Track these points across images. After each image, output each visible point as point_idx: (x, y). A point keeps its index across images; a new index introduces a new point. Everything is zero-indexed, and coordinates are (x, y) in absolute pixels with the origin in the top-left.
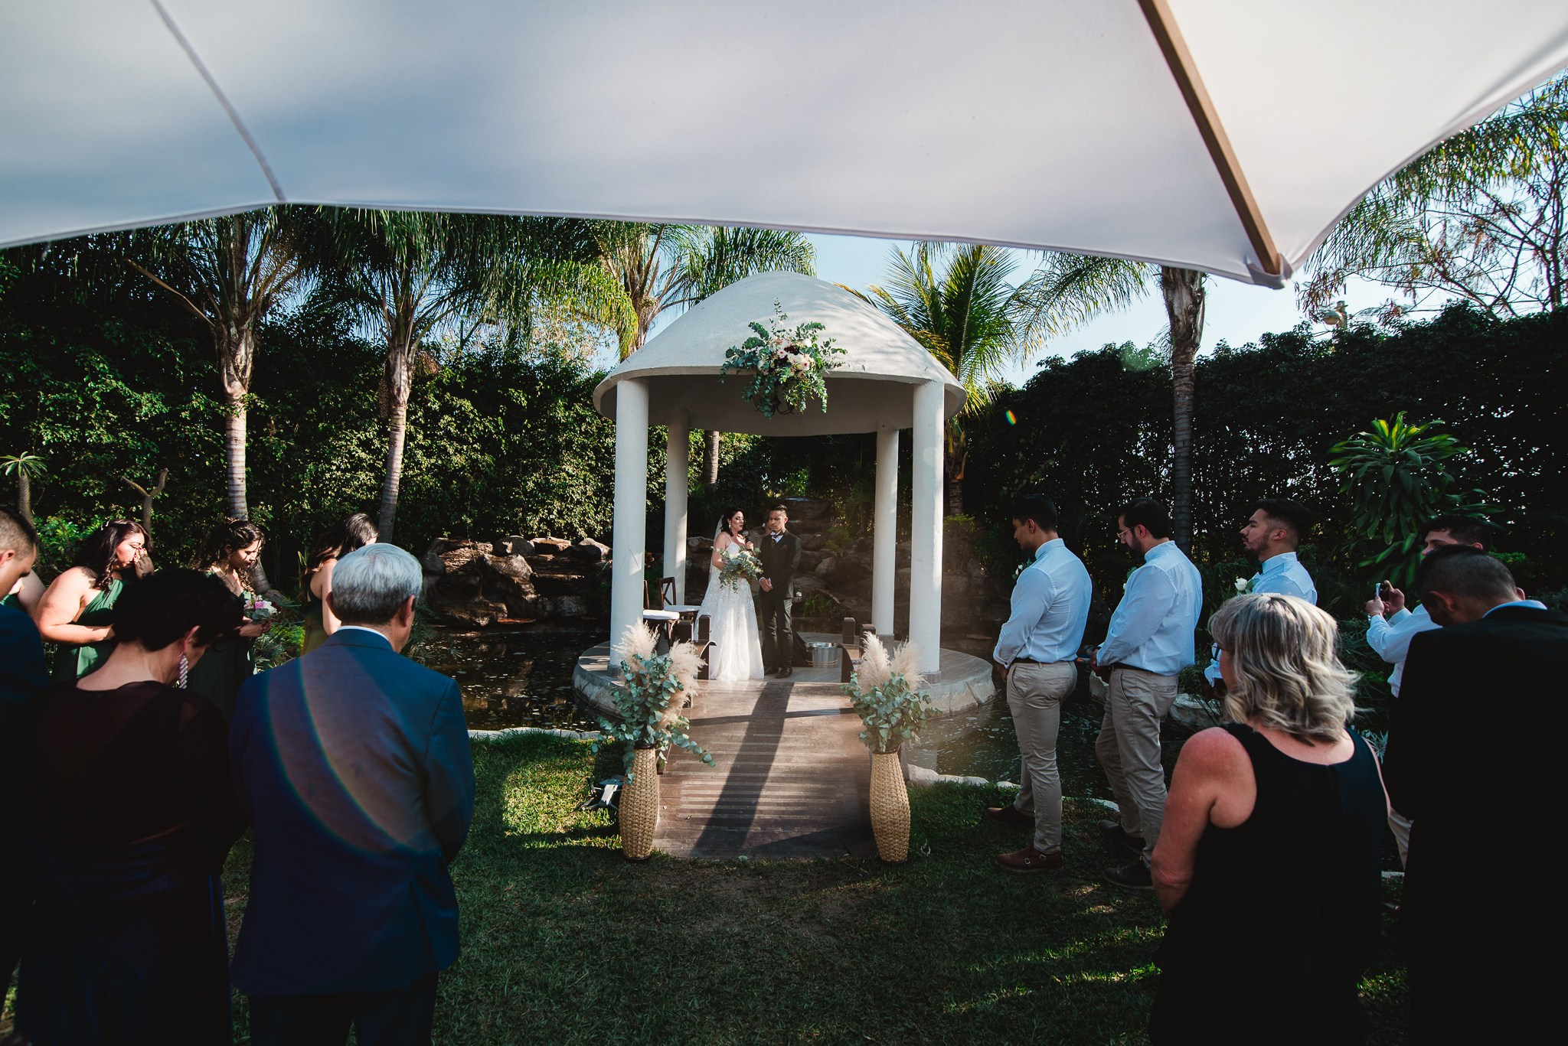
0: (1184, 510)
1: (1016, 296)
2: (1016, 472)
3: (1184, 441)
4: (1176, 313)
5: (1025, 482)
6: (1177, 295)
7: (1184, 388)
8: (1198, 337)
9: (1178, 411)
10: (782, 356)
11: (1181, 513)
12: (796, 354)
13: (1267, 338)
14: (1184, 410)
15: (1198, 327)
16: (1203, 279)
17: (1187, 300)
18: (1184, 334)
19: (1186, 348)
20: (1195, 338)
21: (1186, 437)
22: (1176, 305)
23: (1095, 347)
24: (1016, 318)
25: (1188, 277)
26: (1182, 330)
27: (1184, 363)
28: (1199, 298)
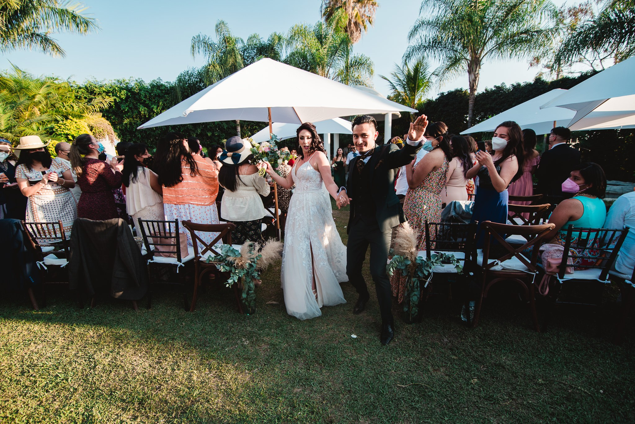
1: (433, 74)
4: (470, 80)
6: (471, 76)
7: (471, 102)
8: (476, 87)
13: (495, 86)
14: (471, 109)
15: (477, 84)
16: (479, 70)
17: (473, 77)
18: (473, 88)
19: (472, 91)
22: (470, 78)
23: (453, 89)
24: (434, 79)
25: (474, 70)
26: (472, 86)
27: (472, 94)
28: (477, 76)
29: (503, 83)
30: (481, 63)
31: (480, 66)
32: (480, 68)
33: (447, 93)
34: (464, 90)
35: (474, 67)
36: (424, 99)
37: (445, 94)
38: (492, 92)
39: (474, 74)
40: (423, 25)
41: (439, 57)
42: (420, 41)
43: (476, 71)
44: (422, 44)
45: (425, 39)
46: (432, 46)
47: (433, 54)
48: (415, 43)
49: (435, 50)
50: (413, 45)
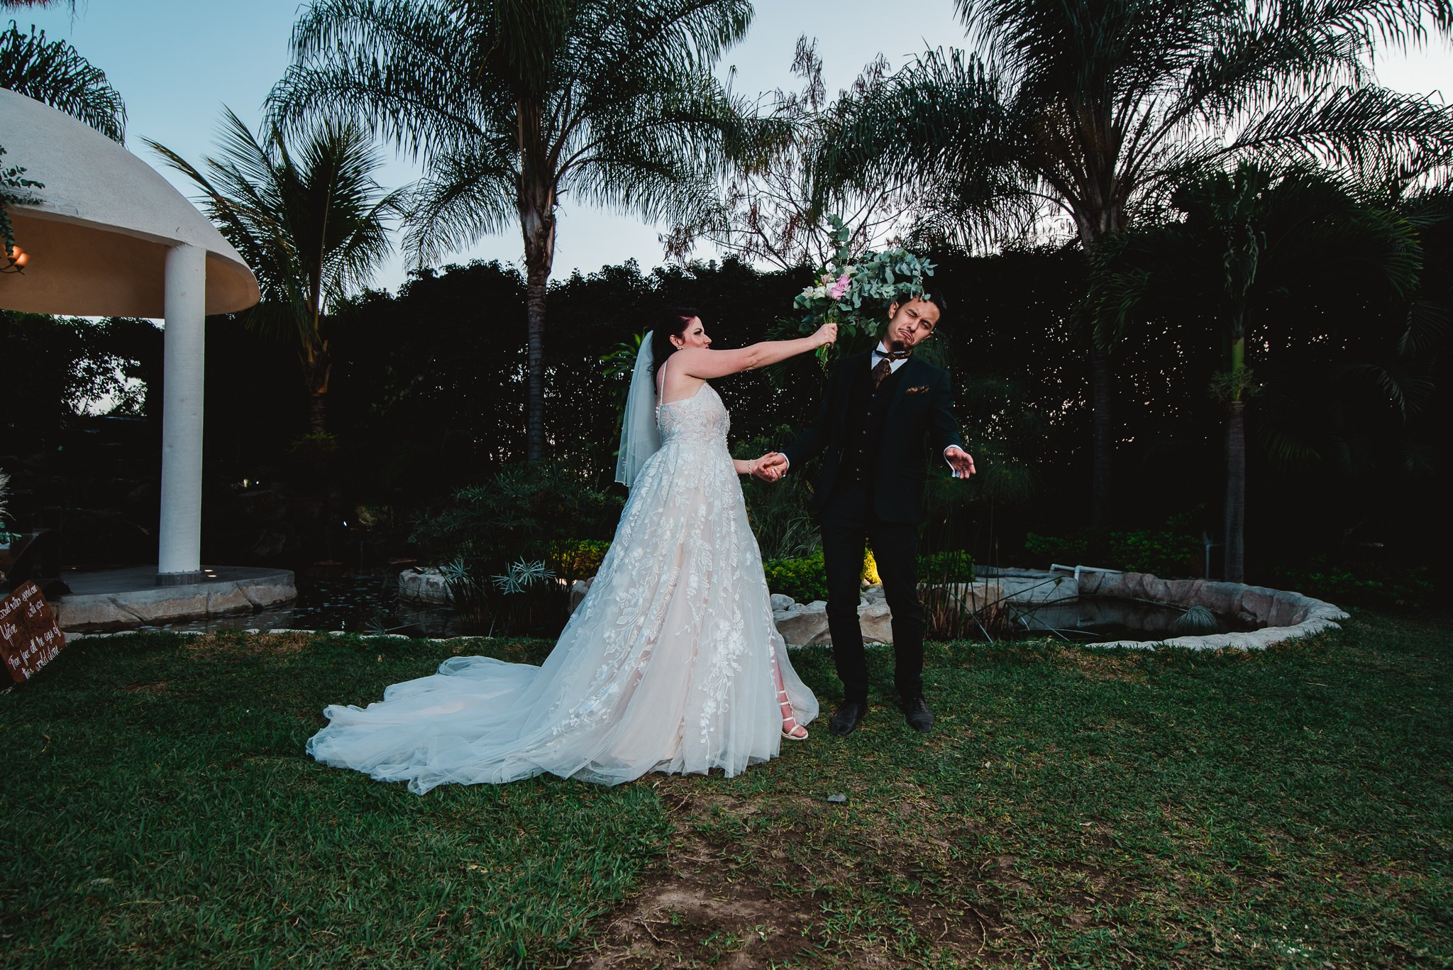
0: (536, 426)
1: (391, 200)
2: (387, 387)
3: (536, 360)
4: (529, 235)
5: (394, 398)
6: (529, 219)
7: (536, 308)
8: (549, 262)
9: (531, 331)
11: (534, 429)
13: (606, 268)
14: (536, 330)
15: (549, 252)
16: (555, 207)
17: (537, 223)
18: (539, 256)
19: (537, 270)
20: (546, 261)
21: (538, 356)
22: (528, 227)
25: (539, 202)
26: (534, 252)
27: (536, 285)
28: (549, 224)
29: (632, 261)
30: (560, 188)
31: (555, 196)
32: (555, 202)
33: (442, 273)
34: (504, 268)
35: (539, 192)
36: (352, 290)
37: (434, 275)
38: (594, 285)
39: (540, 216)
40: (348, 14)
41: (415, 138)
42: (338, 59)
43: (544, 207)
44: (345, 73)
45: (360, 59)
46: (388, 93)
47: (392, 122)
48: (317, 63)
49: (398, 111)
50: (309, 67)
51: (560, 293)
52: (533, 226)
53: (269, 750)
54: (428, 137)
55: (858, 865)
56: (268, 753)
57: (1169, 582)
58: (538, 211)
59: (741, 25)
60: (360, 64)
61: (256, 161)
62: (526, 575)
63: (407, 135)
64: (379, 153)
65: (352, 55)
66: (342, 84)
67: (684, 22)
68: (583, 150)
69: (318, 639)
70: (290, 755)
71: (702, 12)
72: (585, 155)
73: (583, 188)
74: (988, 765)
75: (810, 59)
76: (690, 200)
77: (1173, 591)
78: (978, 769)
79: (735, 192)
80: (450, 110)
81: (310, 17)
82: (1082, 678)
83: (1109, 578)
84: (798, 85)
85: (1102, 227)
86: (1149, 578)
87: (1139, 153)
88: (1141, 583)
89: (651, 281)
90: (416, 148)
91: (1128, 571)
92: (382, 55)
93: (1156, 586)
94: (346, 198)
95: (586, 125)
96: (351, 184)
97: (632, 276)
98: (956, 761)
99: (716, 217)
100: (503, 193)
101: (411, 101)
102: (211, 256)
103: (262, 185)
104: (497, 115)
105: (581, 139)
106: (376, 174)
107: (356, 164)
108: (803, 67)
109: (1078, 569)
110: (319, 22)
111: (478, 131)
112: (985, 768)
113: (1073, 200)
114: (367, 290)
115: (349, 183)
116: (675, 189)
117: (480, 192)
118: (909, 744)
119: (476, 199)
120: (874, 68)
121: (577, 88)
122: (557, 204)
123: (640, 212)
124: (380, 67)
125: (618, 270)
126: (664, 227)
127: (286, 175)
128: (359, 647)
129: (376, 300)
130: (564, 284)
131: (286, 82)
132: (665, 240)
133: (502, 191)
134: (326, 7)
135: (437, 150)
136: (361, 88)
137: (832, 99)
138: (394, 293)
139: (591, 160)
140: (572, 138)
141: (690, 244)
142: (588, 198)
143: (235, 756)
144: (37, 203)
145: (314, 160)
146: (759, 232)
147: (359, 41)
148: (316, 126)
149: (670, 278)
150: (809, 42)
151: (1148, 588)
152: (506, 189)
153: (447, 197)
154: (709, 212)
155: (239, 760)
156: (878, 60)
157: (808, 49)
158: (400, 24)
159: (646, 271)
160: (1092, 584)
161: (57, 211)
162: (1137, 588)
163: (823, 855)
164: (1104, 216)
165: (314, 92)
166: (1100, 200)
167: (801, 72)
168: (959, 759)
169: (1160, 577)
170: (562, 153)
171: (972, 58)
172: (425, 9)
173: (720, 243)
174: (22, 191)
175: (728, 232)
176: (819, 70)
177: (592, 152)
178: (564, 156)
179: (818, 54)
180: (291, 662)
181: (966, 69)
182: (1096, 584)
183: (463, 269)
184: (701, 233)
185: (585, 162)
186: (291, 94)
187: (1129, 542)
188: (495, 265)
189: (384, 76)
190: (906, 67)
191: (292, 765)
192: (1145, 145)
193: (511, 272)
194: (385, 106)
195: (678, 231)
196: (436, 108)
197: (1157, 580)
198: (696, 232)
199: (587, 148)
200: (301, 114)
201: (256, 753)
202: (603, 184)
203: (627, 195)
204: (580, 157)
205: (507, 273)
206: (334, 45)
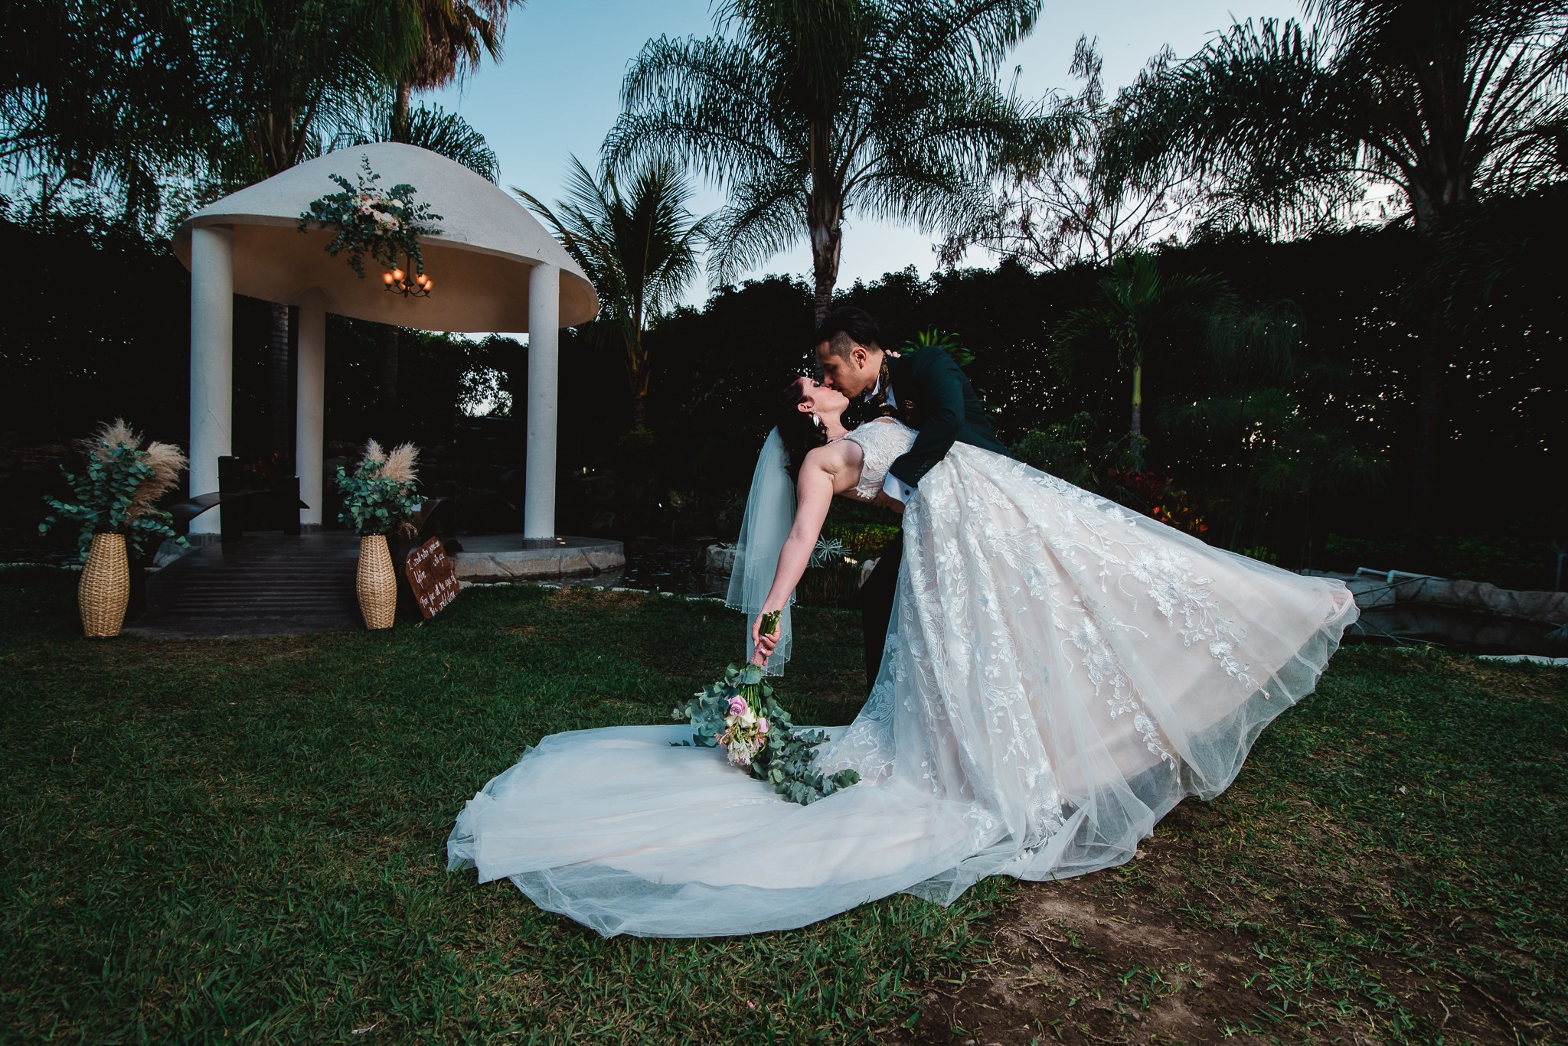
2: (694, 390)
4: (817, 248)
5: (700, 399)
6: (818, 233)
8: (835, 272)
10: (367, 213)
12: (383, 212)
13: (887, 276)
15: (835, 263)
16: (841, 221)
17: (825, 236)
18: (826, 267)
19: (824, 281)
20: (832, 272)
22: (817, 241)
25: (827, 217)
26: (822, 264)
27: (823, 294)
28: (836, 236)
29: (911, 268)
30: (846, 203)
31: (841, 210)
32: (841, 217)
33: (741, 288)
34: (794, 280)
35: (827, 208)
36: (667, 308)
37: (735, 290)
38: (875, 291)
39: (828, 231)
40: (666, 63)
41: (720, 169)
42: (659, 106)
43: (831, 221)
44: (664, 114)
45: (676, 101)
46: (698, 129)
47: (701, 156)
48: (642, 110)
49: (706, 146)
50: (636, 114)
51: (844, 300)
52: (821, 240)
53: (621, 695)
54: (731, 167)
55: (1279, 899)
56: (621, 697)
57: (1515, 593)
58: (826, 226)
59: (1027, 24)
60: (677, 105)
61: (594, 200)
62: (826, 551)
63: (714, 166)
64: (690, 185)
65: (669, 99)
66: (662, 126)
67: (971, 28)
68: (867, 167)
69: (651, 599)
70: (638, 700)
71: (989, 14)
72: (868, 172)
73: (865, 204)
74: (1403, 790)
75: (1089, 60)
76: (965, 208)
77: (1521, 602)
78: (1391, 794)
79: (1005, 201)
80: (751, 140)
81: (637, 70)
82: (1486, 694)
83: (1436, 586)
84: (1075, 87)
85: (1446, 198)
86: (1486, 588)
87: (1502, 107)
88: (1475, 592)
89: (929, 286)
90: (721, 177)
91: (1456, 579)
92: (694, 95)
93: (1497, 597)
94: (665, 226)
95: (870, 143)
96: (671, 212)
97: (911, 282)
98: (1359, 782)
99: (990, 225)
100: (793, 213)
101: (717, 135)
102: (564, 274)
103: (598, 219)
104: (790, 138)
105: (866, 157)
106: (687, 204)
107: (674, 194)
108: (1082, 68)
109: (1391, 574)
110: (644, 72)
111: (774, 157)
112: (1401, 793)
113: (1407, 170)
114: (678, 306)
115: (668, 211)
116: (951, 198)
117: (773, 215)
118: (1288, 755)
119: (770, 221)
120: (1158, 60)
121: (864, 108)
122: (843, 218)
123: (917, 223)
124: (692, 106)
125: (898, 277)
126: (939, 238)
127: (616, 212)
128: (687, 607)
129: (686, 315)
130: (847, 292)
131: (618, 129)
132: (938, 249)
133: (793, 212)
134: (649, 59)
135: (738, 177)
136: (677, 126)
137: (1110, 97)
138: (701, 309)
139: (874, 175)
140: (856, 158)
141: (962, 252)
142: (870, 210)
143: (594, 697)
144: (438, 233)
145: (638, 194)
146: (1030, 237)
147: (675, 86)
148: (640, 165)
149: (950, 283)
150: (1089, 42)
151: (1486, 598)
152: (796, 211)
153: (746, 220)
154: (983, 220)
155: (596, 701)
156: (1163, 52)
157: (1087, 49)
158: (711, 66)
159: (924, 276)
160: (1410, 590)
161: (452, 239)
162: (1470, 597)
163: (1230, 880)
164: (1449, 186)
165: (639, 135)
166: (1444, 168)
167: (1079, 73)
168: (1362, 779)
169: (1501, 587)
170: (848, 171)
171: (1288, 26)
172: (731, 51)
173: (993, 249)
174: (427, 224)
175: (1001, 238)
176: (1099, 69)
177: (874, 169)
178: (850, 174)
179: (1097, 52)
180: (632, 616)
181: (1279, 38)
182: (1414, 590)
183: (759, 284)
184: (974, 241)
185: (868, 178)
186: (622, 139)
187: (1461, 547)
188: (786, 279)
189: (695, 115)
190: (1208, 46)
191: (642, 711)
192: (1508, 99)
193: (800, 284)
194: (696, 143)
195: (951, 240)
196: (738, 139)
197: (1498, 590)
198: (969, 240)
199: (870, 164)
200: (628, 155)
201: (610, 696)
202: (884, 197)
203: (906, 207)
204: (863, 174)
205: (796, 285)
206: (655, 92)
